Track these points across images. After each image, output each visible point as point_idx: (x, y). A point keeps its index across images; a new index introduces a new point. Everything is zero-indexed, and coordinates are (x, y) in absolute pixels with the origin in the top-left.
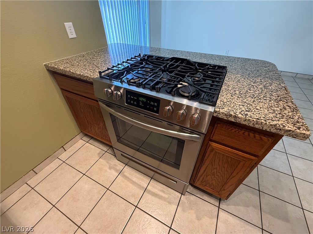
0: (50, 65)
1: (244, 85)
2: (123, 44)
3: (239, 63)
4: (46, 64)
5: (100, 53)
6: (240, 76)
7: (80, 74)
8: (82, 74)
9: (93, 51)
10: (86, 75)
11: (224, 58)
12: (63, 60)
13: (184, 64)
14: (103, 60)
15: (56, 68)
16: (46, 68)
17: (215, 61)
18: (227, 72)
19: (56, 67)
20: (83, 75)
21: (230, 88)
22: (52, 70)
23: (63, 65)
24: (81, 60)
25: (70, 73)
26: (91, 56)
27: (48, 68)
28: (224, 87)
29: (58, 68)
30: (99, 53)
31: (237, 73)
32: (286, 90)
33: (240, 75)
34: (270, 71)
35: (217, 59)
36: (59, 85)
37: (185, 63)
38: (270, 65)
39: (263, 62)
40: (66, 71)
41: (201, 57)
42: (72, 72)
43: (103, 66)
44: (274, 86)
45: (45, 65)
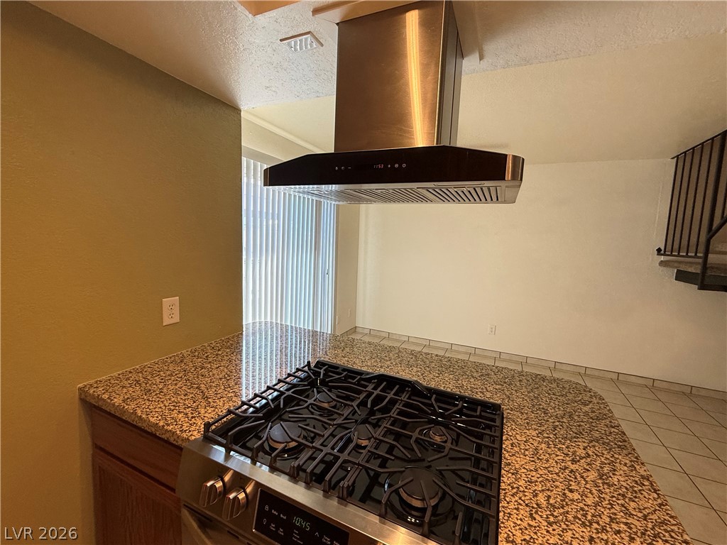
0: (91, 391)
1: (551, 469)
2: (277, 323)
3: (524, 389)
4: (86, 386)
5: (220, 353)
6: (534, 433)
7: (157, 424)
8: (161, 424)
9: (206, 344)
10: (170, 428)
11: (490, 372)
12: (130, 372)
13: (404, 397)
14: (223, 374)
15: (104, 400)
16: (80, 394)
17: (472, 380)
18: (503, 418)
19: (106, 396)
20: (163, 426)
21: (522, 483)
22: (93, 401)
23: (125, 390)
24: (171, 375)
25: (133, 416)
26: (200, 360)
27: (83, 396)
28: (506, 479)
29: (109, 401)
30: (219, 350)
31: (528, 423)
32: (655, 491)
33: (535, 430)
34: (598, 419)
35: (475, 374)
36: (94, 436)
37: (408, 391)
38: (591, 397)
39: (574, 386)
40: (125, 412)
41: (442, 367)
42: (138, 416)
43: (218, 396)
44: (621, 472)
45: (80, 389)
